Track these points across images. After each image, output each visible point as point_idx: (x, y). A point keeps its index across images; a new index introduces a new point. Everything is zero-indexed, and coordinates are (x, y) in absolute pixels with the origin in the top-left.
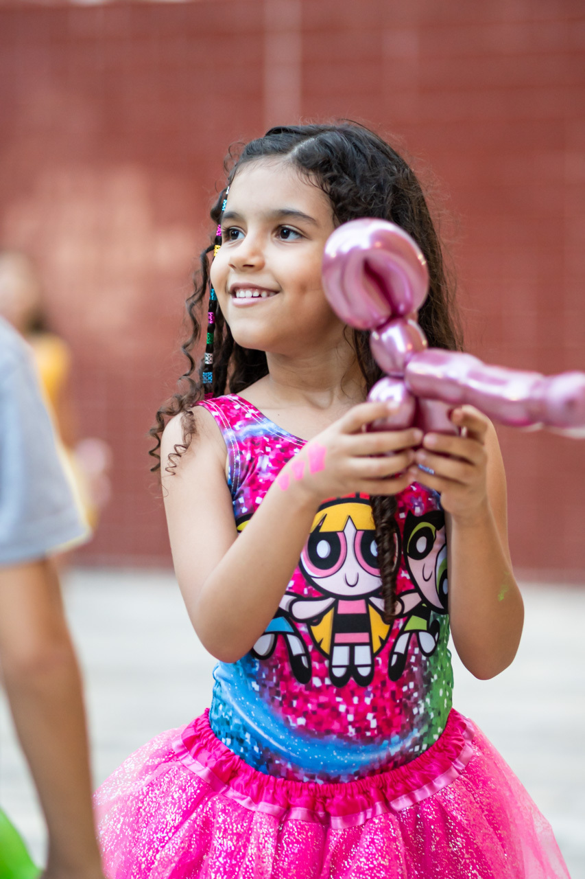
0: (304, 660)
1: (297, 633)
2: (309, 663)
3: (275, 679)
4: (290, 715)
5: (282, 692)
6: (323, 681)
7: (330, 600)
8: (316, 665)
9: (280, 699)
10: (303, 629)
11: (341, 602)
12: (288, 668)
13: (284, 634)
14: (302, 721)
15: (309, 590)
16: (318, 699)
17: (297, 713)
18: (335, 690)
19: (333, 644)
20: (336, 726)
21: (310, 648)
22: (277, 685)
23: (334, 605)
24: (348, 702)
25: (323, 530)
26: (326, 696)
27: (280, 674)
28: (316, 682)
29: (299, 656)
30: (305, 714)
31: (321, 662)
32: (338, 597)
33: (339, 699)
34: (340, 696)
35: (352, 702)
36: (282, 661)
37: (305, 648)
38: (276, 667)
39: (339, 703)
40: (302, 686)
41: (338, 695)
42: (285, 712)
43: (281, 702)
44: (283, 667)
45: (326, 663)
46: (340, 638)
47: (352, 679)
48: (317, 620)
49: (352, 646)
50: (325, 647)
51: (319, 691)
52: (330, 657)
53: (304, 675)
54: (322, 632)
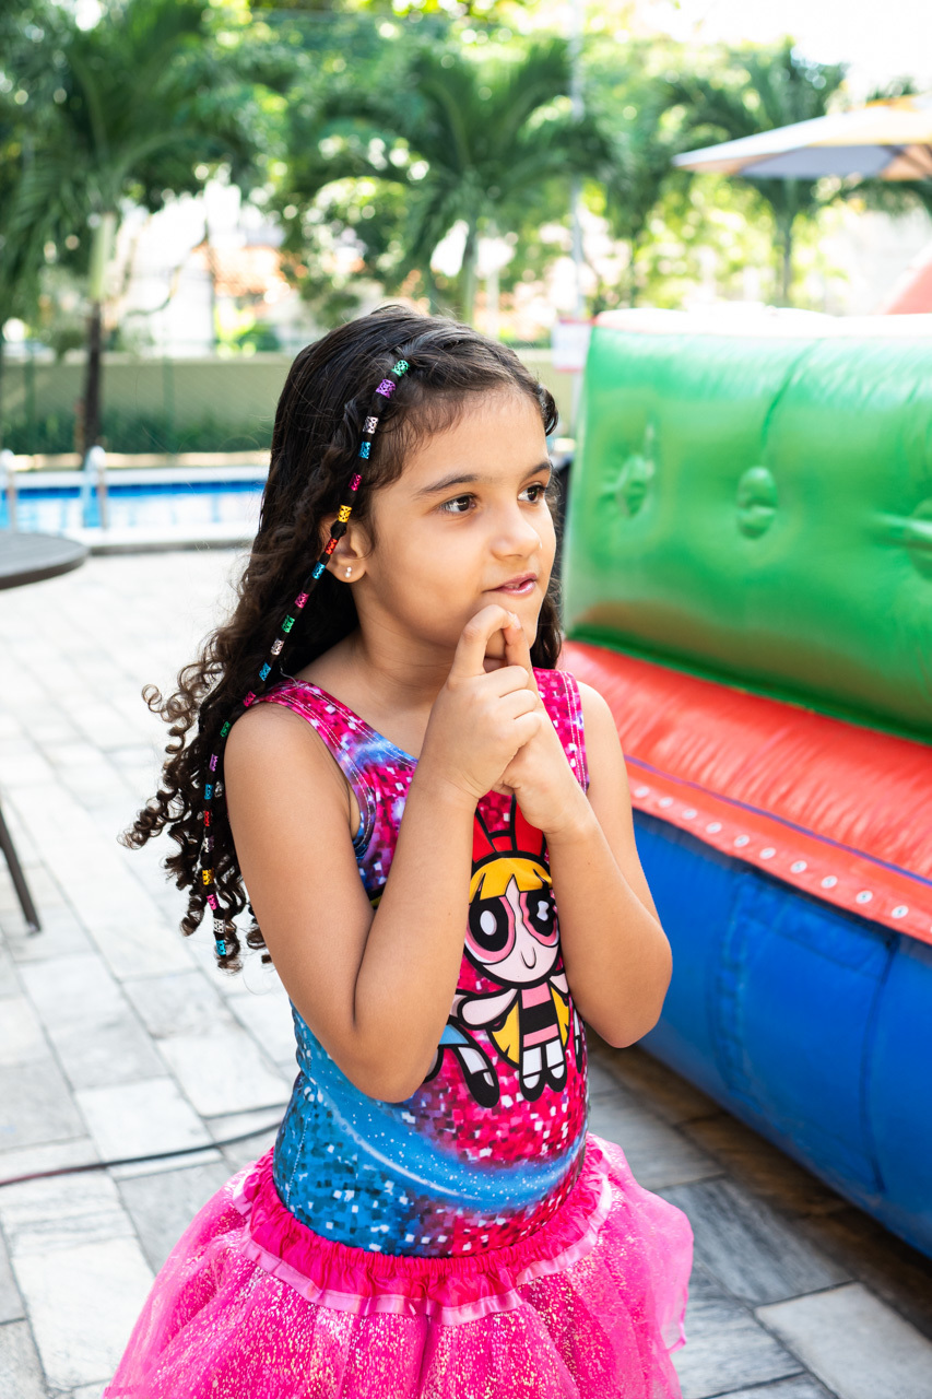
0: (487, 1078)
1: (473, 1044)
2: (495, 1079)
3: (443, 1107)
4: (470, 1147)
5: (457, 1122)
6: (514, 1099)
7: (512, 993)
8: (504, 1080)
9: (454, 1131)
10: (482, 1037)
11: (524, 992)
12: (464, 1090)
13: (454, 1048)
14: (486, 1152)
15: (482, 984)
16: (509, 1122)
17: (480, 1144)
18: (528, 1106)
19: (523, 1049)
20: (530, 1148)
21: (495, 1060)
22: (447, 1114)
23: (518, 999)
24: (545, 1116)
25: (483, 897)
26: (519, 1116)
27: (452, 1100)
28: (506, 1101)
29: (480, 1073)
30: (492, 1143)
31: (510, 1074)
32: (521, 986)
33: (534, 1116)
34: (535, 1112)
35: (549, 1114)
36: (453, 1082)
37: (488, 1061)
38: (445, 1091)
39: (535, 1120)
40: (488, 1110)
41: (533, 1110)
42: (461, 1145)
43: (454, 1136)
44: (456, 1091)
45: (516, 1074)
46: (530, 1039)
47: (547, 1086)
48: (498, 1022)
49: (543, 1046)
50: (513, 1056)
51: (510, 1112)
52: (520, 1066)
53: (489, 1096)
54: (508, 1037)
